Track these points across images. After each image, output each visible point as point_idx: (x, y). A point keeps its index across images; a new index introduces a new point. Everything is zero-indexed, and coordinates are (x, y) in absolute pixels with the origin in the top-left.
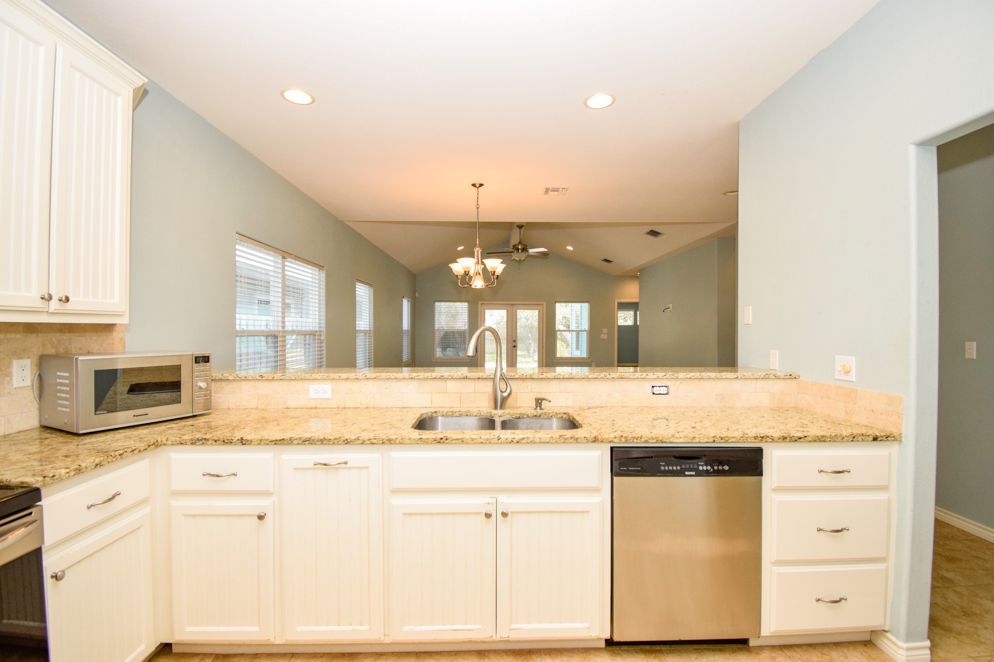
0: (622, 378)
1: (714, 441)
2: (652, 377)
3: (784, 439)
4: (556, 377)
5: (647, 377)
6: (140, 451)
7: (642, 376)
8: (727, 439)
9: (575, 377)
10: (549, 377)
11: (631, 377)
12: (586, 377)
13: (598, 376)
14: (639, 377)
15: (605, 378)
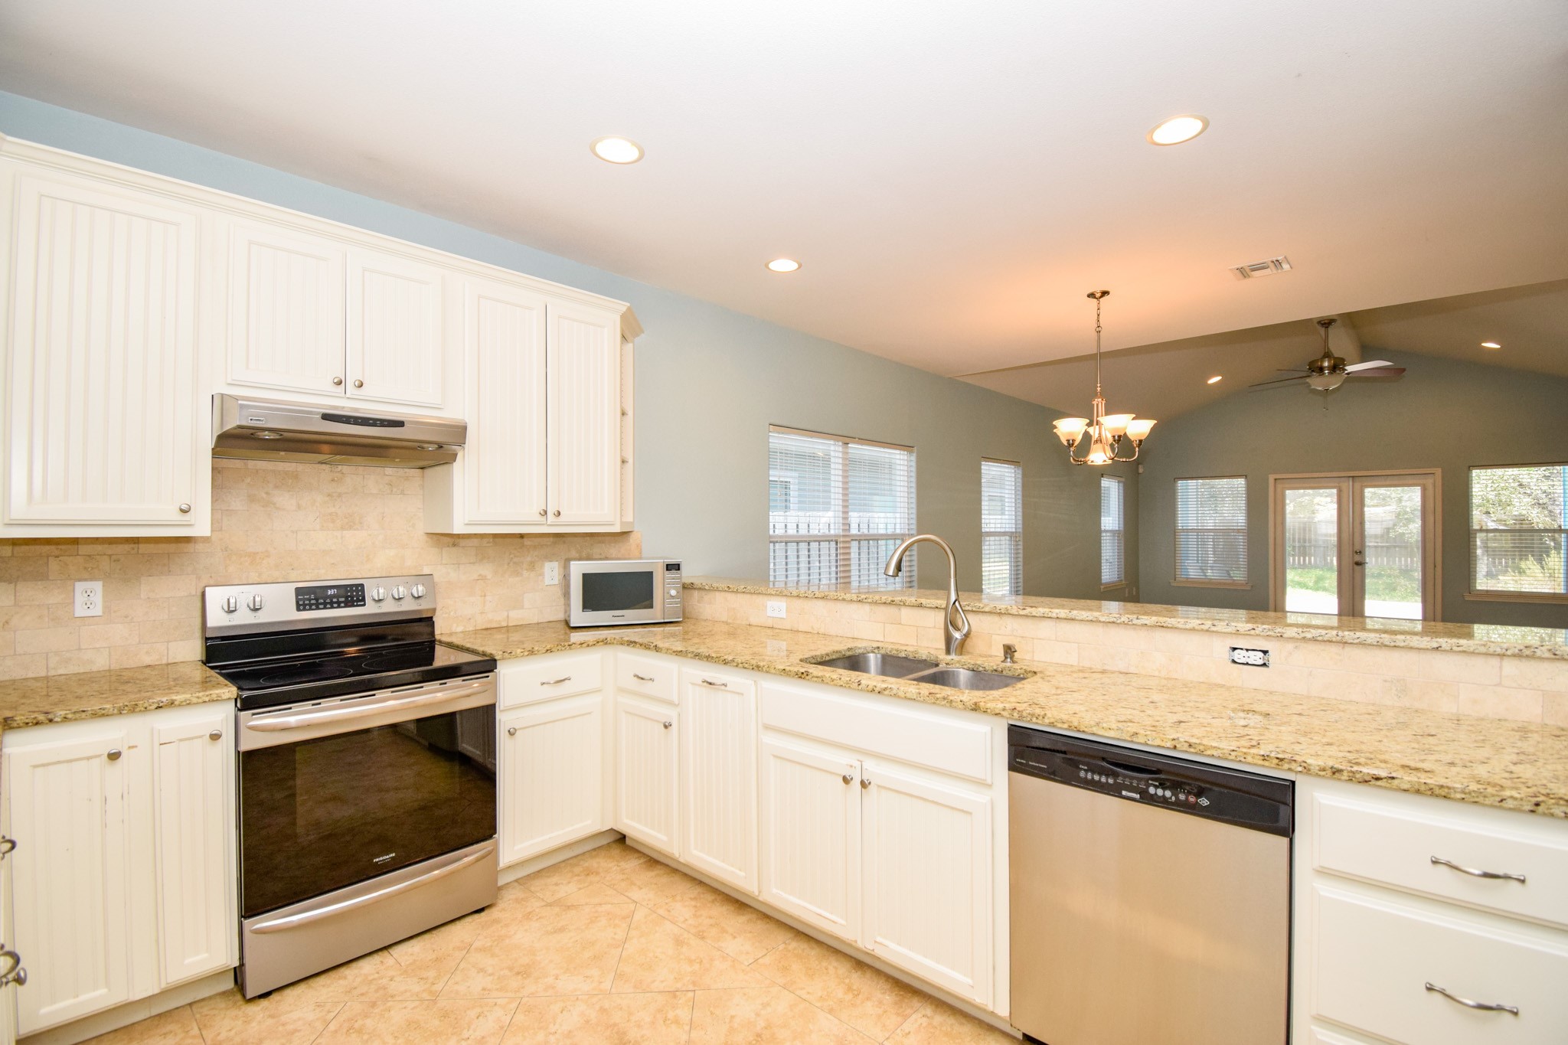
0: (1163, 627)
1: (1175, 747)
2: (1224, 630)
3: (1334, 773)
4: (1046, 615)
6: (588, 646)
7: (1203, 627)
8: (1202, 748)
9: (1077, 618)
10: (1034, 614)
11: (1180, 626)
12: (1095, 619)
13: (1115, 620)
14: (1196, 628)
15: (1130, 623)
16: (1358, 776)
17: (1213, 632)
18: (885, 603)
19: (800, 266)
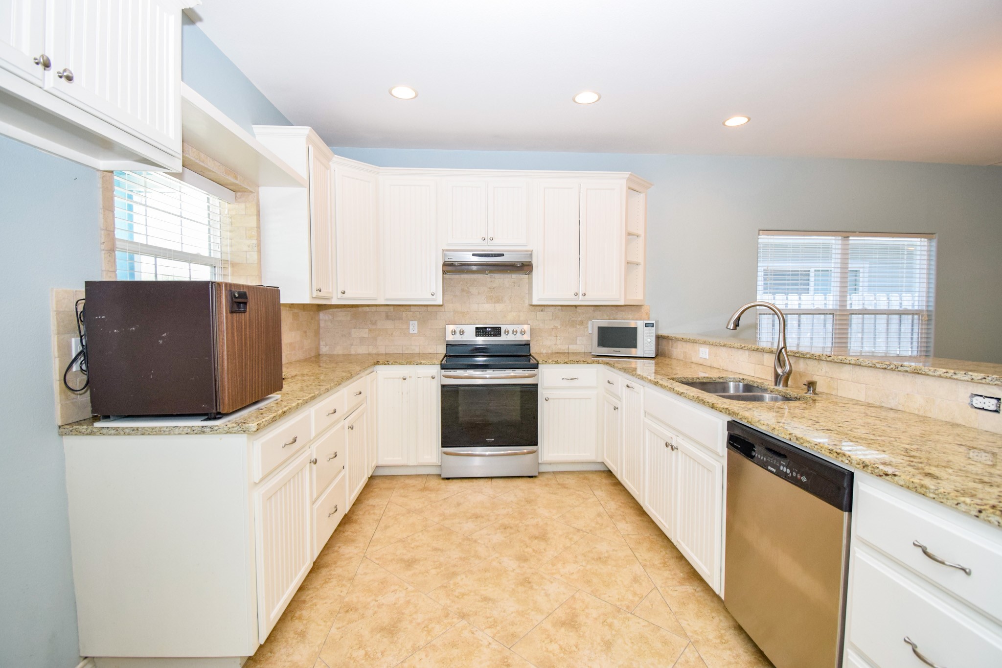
0: (918, 373)
1: (790, 439)
2: (962, 378)
3: (864, 467)
4: (842, 362)
5: (955, 377)
6: (588, 363)
7: (946, 374)
9: (862, 364)
10: (836, 360)
11: (931, 373)
12: (873, 366)
13: (886, 366)
14: (942, 375)
15: (896, 369)
16: (876, 471)
17: (954, 379)
18: (754, 350)
19: (749, 119)
